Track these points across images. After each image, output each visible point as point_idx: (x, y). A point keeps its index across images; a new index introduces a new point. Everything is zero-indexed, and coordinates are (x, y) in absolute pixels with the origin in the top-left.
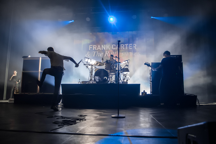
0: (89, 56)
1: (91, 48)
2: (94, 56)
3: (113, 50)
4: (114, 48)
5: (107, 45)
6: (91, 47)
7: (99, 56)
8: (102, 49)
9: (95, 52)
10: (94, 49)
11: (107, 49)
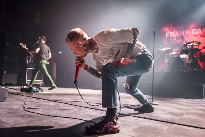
0: (166, 43)
1: (168, 36)
2: (171, 43)
3: (194, 35)
4: (194, 33)
5: (186, 31)
6: (168, 34)
7: (177, 43)
8: (181, 35)
9: (173, 39)
10: (171, 37)
11: (186, 34)
